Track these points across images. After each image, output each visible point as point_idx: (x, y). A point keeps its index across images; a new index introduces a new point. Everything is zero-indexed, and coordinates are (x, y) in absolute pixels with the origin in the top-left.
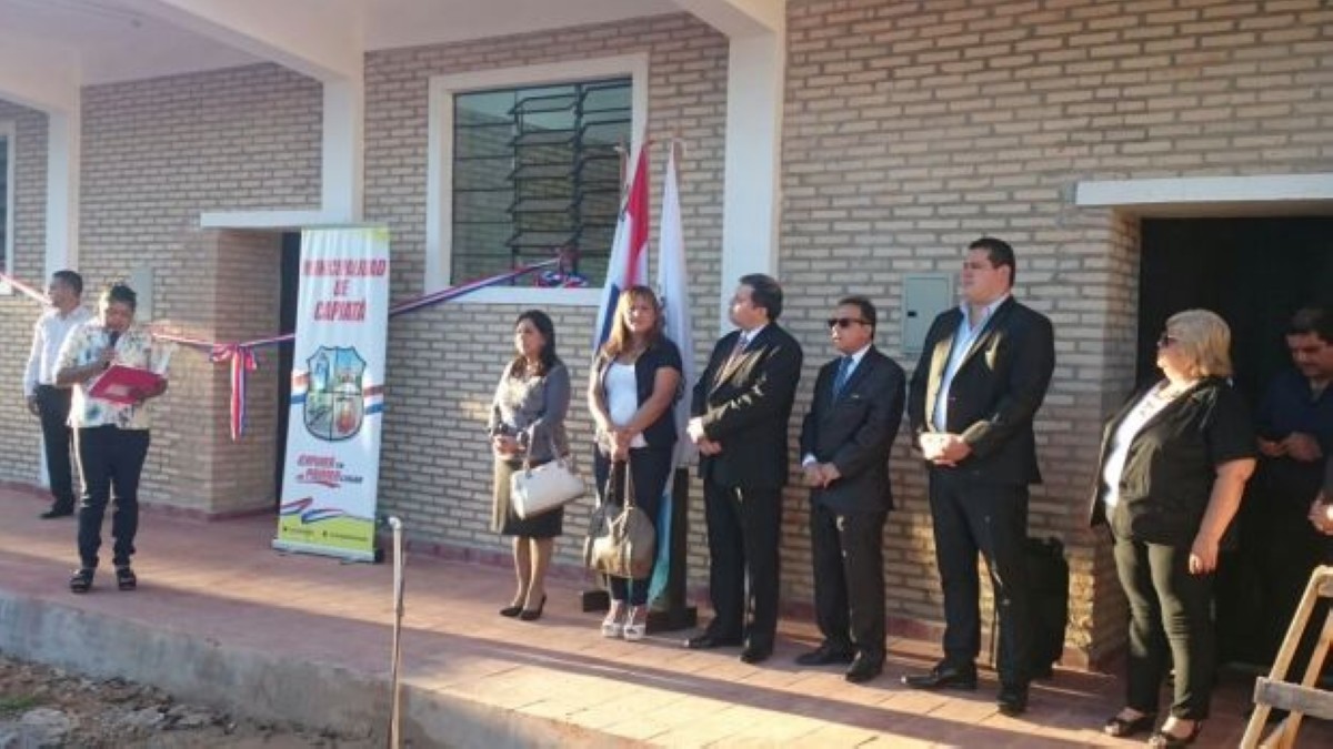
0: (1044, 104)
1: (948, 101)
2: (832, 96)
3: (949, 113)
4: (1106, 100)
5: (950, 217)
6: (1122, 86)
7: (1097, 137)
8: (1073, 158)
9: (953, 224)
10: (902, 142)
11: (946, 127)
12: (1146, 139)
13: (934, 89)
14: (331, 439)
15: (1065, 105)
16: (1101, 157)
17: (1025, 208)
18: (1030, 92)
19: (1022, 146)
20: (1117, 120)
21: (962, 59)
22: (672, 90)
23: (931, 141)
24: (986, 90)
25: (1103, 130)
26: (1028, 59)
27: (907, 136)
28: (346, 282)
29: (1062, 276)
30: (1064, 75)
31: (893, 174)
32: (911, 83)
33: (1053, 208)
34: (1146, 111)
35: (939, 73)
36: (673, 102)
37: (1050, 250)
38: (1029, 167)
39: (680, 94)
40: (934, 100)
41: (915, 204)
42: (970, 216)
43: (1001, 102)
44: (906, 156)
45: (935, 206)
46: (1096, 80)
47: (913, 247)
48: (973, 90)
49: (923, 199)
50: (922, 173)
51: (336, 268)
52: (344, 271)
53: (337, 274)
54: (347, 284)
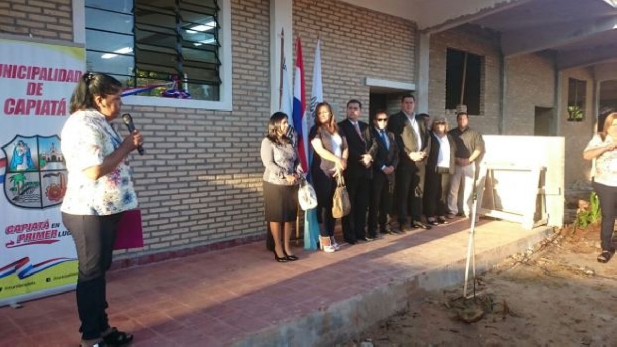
0: (357, 51)
1: (336, 43)
2: (305, 31)
3: (336, 48)
4: (369, 54)
5: (337, 84)
6: (372, 51)
7: (367, 64)
8: (363, 70)
9: (337, 87)
11: (336, 53)
12: (376, 68)
13: (332, 38)
14: (42, 208)
15: (361, 53)
16: (369, 71)
17: (353, 84)
18: (354, 47)
19: (352, 64)
20: (371, 61)
21: (339, 30)
22: (242, 8)
23: (332, 56)
24: (345, 43)
25: (369, 63)
26: (353, 36)
27: (326, 53)
28: (40, 84)
30: (361, 44)
32: (326, 34)
33: (359, 85)
34: (376, 59)
35: (333, 33)
36: (242, 13)
38: (354, 71)
39: (245, 10)
40: (332, 42)
42: (342, 85)
43: (348, 48)
45: (334, 79)
46: (367, 47)
48: (341, 42)
51: (26, 73)
52: (37, 76)
53: (28, 78)
54: (41, 87)
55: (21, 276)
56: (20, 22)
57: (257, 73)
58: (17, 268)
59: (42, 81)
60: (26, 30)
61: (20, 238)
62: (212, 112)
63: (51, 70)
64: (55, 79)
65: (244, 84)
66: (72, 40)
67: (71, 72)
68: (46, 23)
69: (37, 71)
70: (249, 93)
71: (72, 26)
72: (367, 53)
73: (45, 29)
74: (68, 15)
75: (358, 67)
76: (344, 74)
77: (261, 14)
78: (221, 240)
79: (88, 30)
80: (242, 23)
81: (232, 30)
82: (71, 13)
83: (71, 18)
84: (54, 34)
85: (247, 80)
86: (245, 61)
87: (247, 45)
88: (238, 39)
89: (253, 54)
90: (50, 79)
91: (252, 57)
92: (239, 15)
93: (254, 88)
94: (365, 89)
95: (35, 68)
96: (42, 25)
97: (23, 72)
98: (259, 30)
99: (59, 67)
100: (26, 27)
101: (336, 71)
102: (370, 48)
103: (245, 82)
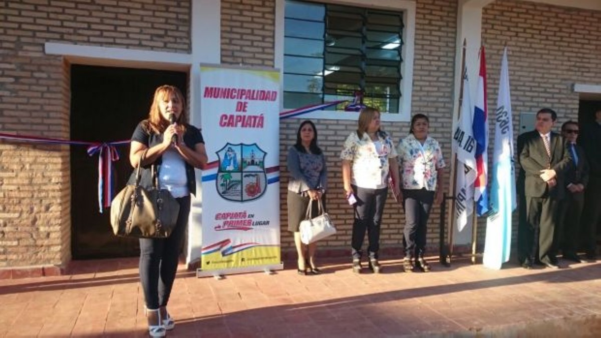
0: (563, 55)
1: (535, 49)
2: (496, 39)
3: (535, 53)
4: (579, 57)
5: (536, 91)
6: (584, 53)
7: (577, 69)
8: (571, 75)
9: (536, 94)
10: (520, 61)
11: (535, 58)
12: (589, 72)
13: (531, 43)
14: (242, 201)
15: (569, 57)
16: (578, 76)
17: (557, 91)
18: (559, 50)
19: (556, 69)
20: (581, 64)
21: (540, 34)
22: (427, 22)
23: (530, 63)
24: (547, 47)
25: (579, 67)
26: (559, 39)
27: (523, 59)
28: (245, 103)
29: (567, 115)
30: (568, 46)
31: (517, 73)
32: (523, 39)
33: (565, 92)
34: (589, 63)
35: (532, 38)
36: (426, 27)
37: (564, 106)
38: (559, 77)
39: (430, 24)
40: (531, 47)
41: (524, 86)
42: (542, 92)
43: (552, 52)
44: (522, 67)
45: (531, 87)
46: (576, 50)
47: (524, 102)
48: (542, 46)
49: (527, 84)
50: (526, 74)
51: (236, 94)
52: (244, 97)
53: (238, 98)
54: (247, 105)
55: (224, 254)
56: (236, 54)
57: (439, 84)
58: (222, 247)
59: (248, 101)
60: (240, 60)
61: (225, 223)
62: (390, 124)
63: (254, 91)
64: (257, 99)
65: (424, 96)
66: (273, 66)
67: (269, 92)
68: (254, 53)
69: (243, 92)
70: (429, 104)
71: (273, 54)
72: (576, 57)
73: (254, 58)
74: (271, 45)
75: (565, 72)
76: (545, 80)
77: (447, 26)
78: (393, 246)
79: (286, 57)
80: (426, 37)
81: (416, 44)
82: (274, 43)
83: (273, 48)
84: (260, 62)
85: (428, 92)
86: (427, 73)
87: (431, 58)
88: (422, 52)
89: (436, 66)
90: (253, 99)
91: (435, 68)
92: (423, 29)
93: (435, 99)
94: (573, 96)
95: (243, 90)
96: (251, 55)
97: (234, 94)
98: (444, 42)
99: (260, 89)
100: (239, 57)
101: (534, 77)
102: (581, 50)
103: (425, 93)
